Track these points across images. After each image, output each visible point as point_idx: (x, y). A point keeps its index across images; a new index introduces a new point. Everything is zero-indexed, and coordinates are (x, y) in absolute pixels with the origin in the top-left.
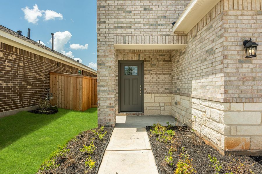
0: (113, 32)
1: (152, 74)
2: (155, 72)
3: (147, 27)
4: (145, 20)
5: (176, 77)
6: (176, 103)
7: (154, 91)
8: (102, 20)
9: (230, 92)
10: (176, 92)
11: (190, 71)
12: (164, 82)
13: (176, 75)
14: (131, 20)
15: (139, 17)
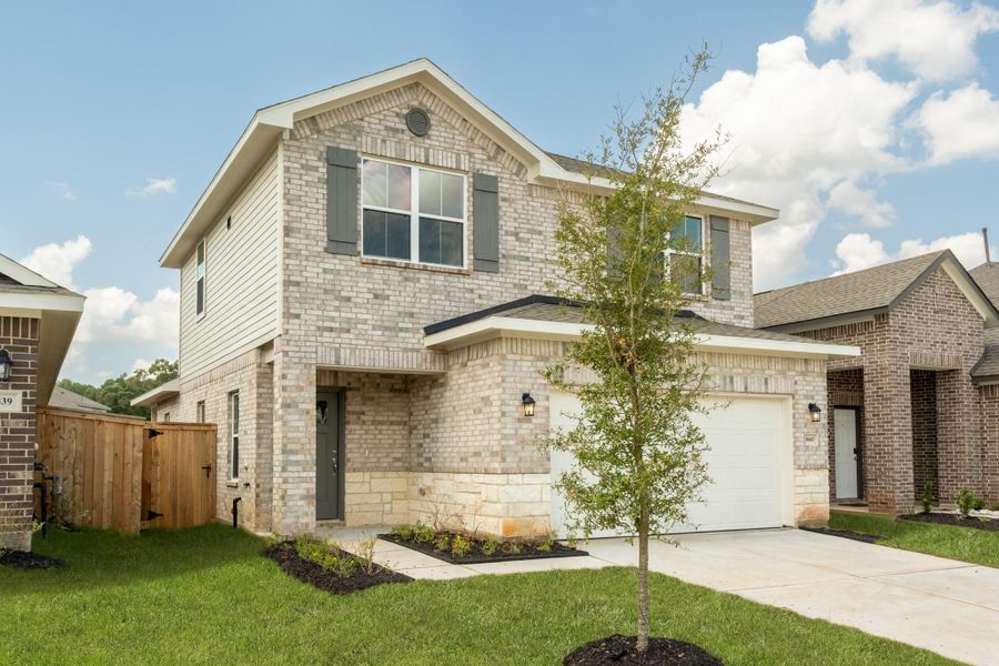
0: (314, 339)
1: (364, 423)
2: (371, 418)
3: (380, 333)
4: (375, 317)
5: (422, 432)
6: (422, 492)
7: (369, 465)
8: (292, 311)
9: (508, 460)
10: (421, 465)
11: (454, 424)
12: (391, 441)
13: (420, 427)
14: (350, 315)
15: (364, 311)
